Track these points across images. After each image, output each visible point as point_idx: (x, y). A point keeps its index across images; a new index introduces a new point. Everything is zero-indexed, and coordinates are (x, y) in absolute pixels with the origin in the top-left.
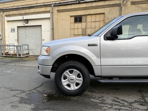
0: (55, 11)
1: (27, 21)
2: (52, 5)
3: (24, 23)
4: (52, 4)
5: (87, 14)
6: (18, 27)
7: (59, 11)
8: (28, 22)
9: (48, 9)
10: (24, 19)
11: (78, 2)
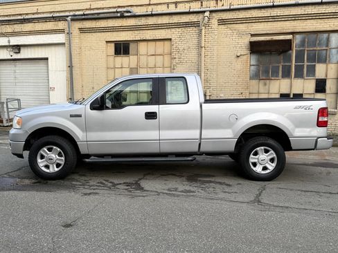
0: (75, 32)
1: (18, 48)
2: (69, 19)
3: (12, 53)
4: (67, 16)
5: (139, 39)
7: (82, 30)
8: (19, 50)
9: (61, 25)
10: (11, 44)
11: (119, 15)
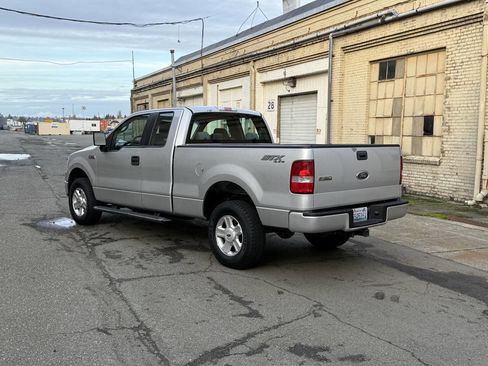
0: (338, 52)
1: (293, 80)
3: (290, 88)
4: (329, 34)
5: (405, 53)
6: (280, 97)
7: (346, 50)
8: (295, 83)
10: (287, 76)
11: (380, 21)
